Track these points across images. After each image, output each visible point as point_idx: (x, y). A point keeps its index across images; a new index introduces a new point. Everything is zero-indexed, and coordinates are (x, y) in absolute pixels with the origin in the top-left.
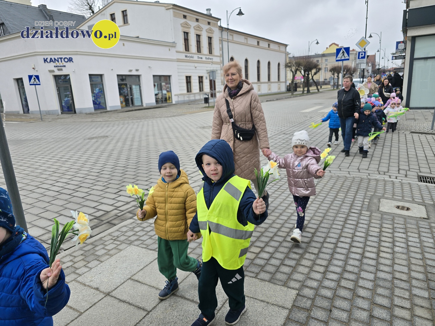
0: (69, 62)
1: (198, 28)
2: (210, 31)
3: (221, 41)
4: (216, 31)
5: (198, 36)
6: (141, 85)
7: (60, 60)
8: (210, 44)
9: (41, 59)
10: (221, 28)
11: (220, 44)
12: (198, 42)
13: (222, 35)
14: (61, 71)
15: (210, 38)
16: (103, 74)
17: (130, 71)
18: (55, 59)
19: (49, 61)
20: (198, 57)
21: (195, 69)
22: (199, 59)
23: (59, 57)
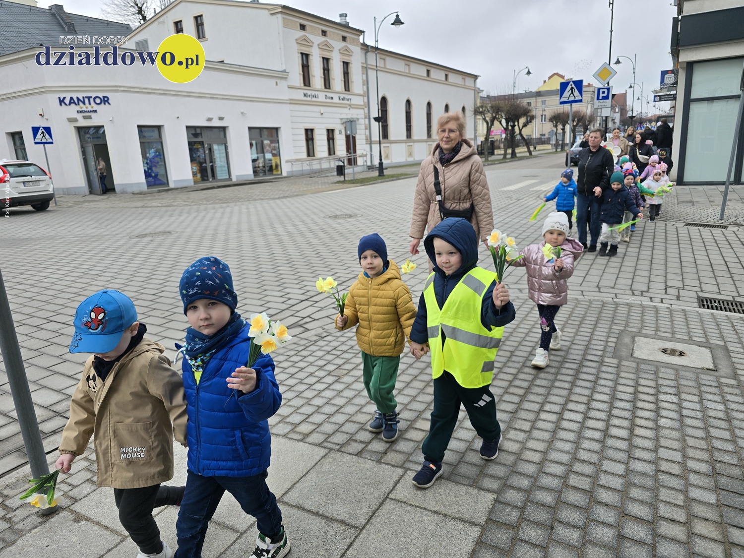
0: (103, 103)
1: (326, 47)
2: (346, 52)
3: (365, 69)
4: (357, 51)
5: (326, 60)
6: (228, 145)
7: (86, 101)
8: (346, 74)
9: (54, 99)
10: (366, 48)
11: (363, 74)
12: (326, 71)
13: (366, 59)
14: (89, 120)
15: (346, 64)
16: (163, 126)
17: (210, 120)
18: (78, 99)
19: (68, 103)
20: (326, 96)
21: (320, 116)
22: (328, 100)
23: (85, 96)
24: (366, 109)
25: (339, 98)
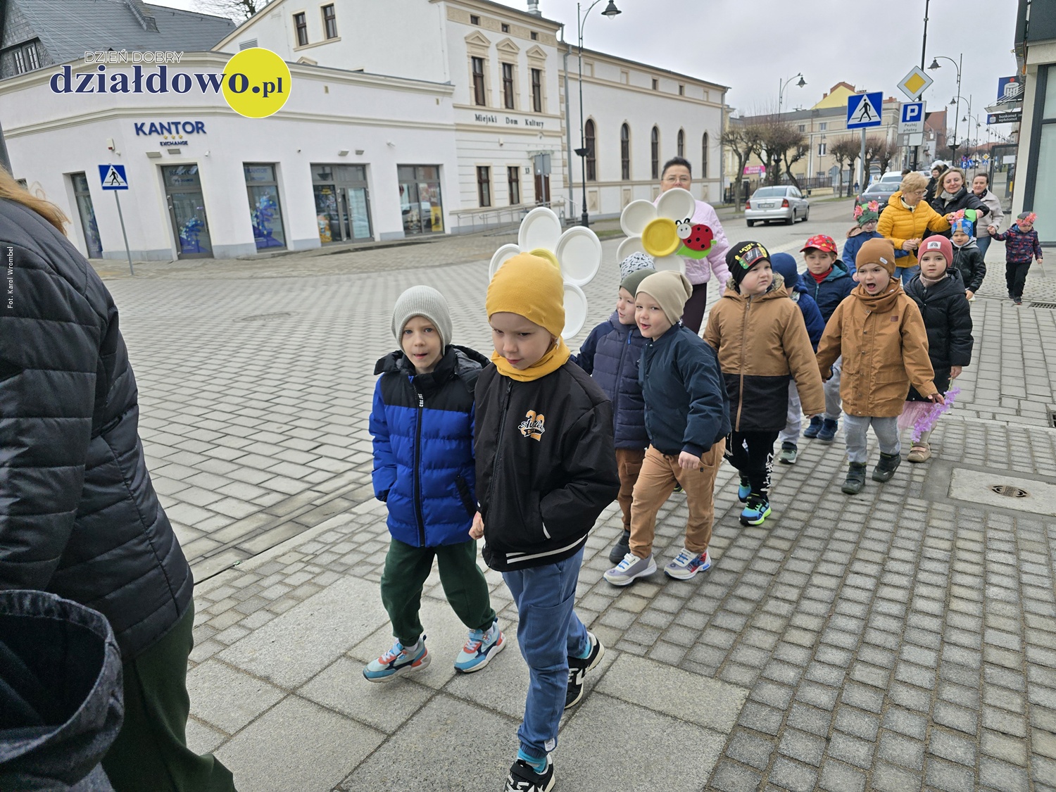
0: (196, 132)
1: (508, 47)
2: (536, 54)
3: (564, 79)
4: (552, 53)
5: (507, 67)
6: (369, 189)
7: (173, 128)
8: (536, 86)
9: (128, 126)
10: (565, 48)
11: (560, 86)
12: (508, 82)
13: (565, 64)
14: (176, 156)
15: (536, 73)
16: (278, 163)
17: (343, 154)
18: (161, 125)
19: (147, 132)
20: (507, 118)
21: (499, 148)
22: (510, 125)
23: (170, 121)
24: (565, 138)
25: (527, 121)
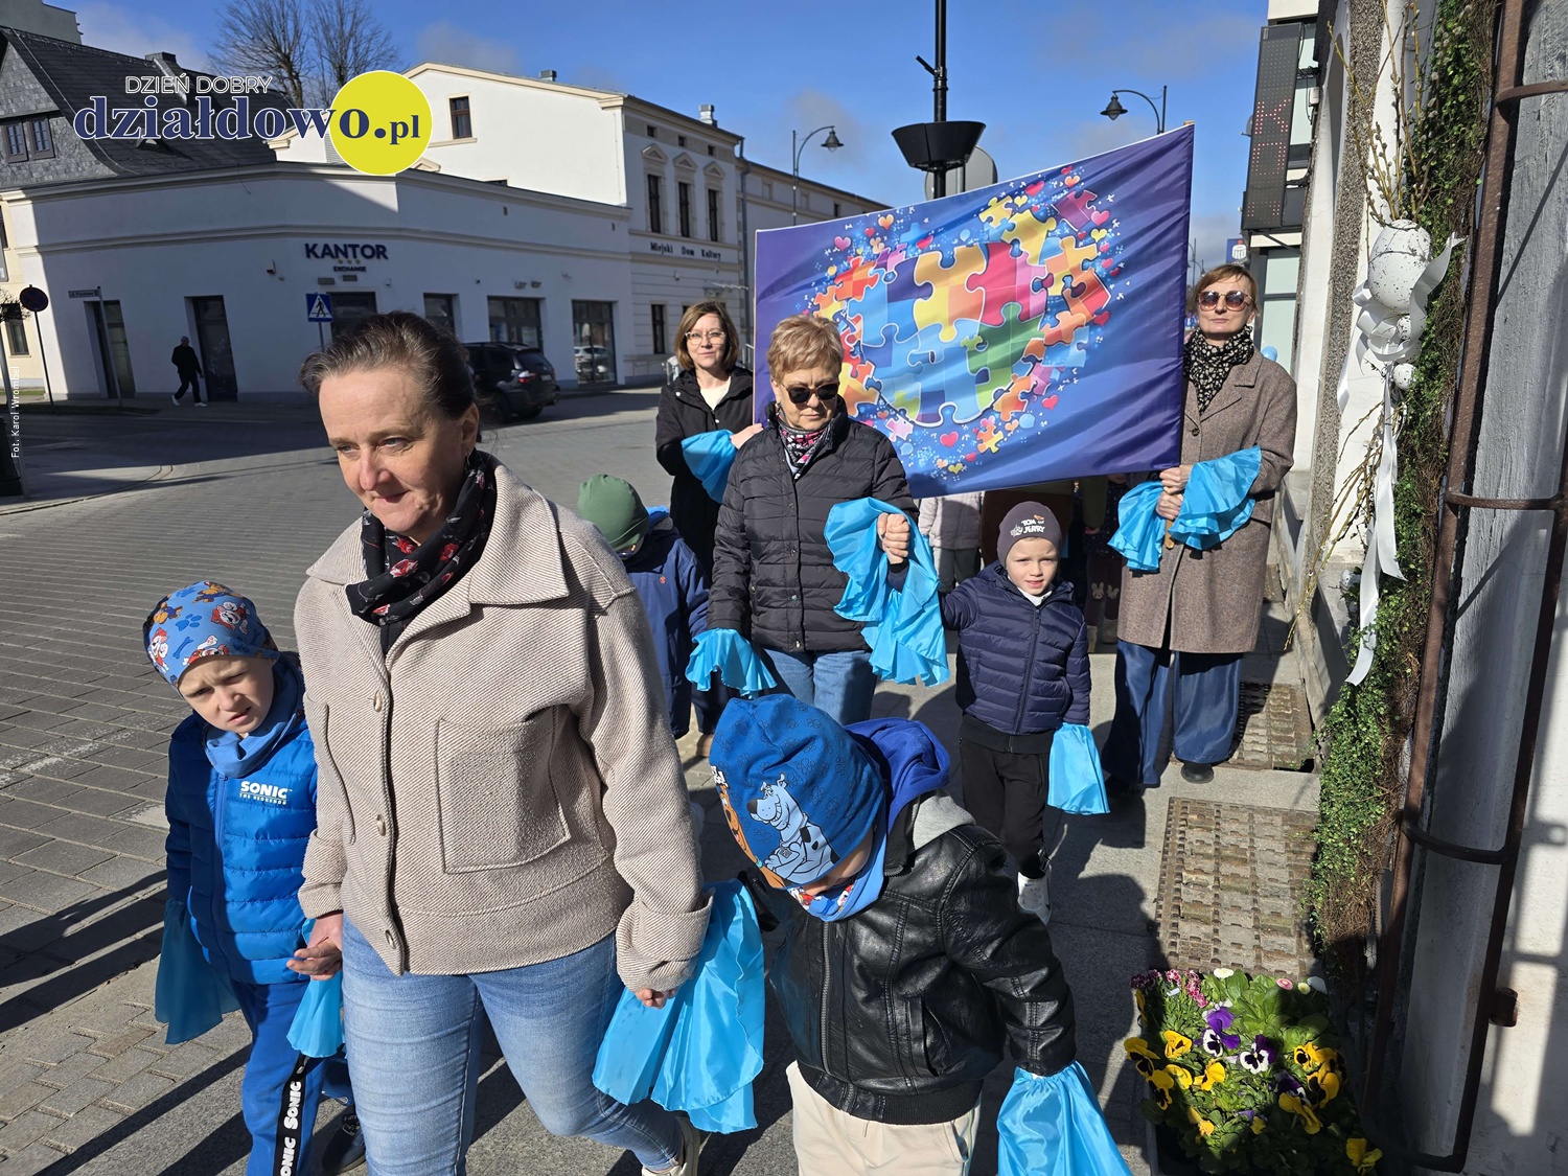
0: (375, 258)
1: (685, 163)
2: (714, 172)
3: (742, 204)
4: (730, 171)
5: (684, 188)
6: (543, 329)
7: (350, 251)
8: (713, 210)
9: (297, 245)
10: (746, 167)
11: (738, 211)
12: (684, 205)
13: (743, 184)
14: (351, 283)
15: (713, 195)
16: (456, 295)
17: (521, 286)
18: (336, 247)
19: (319, 254)
20: (683, 248)
21: (674, 282)
22: (686, 256)
23: (347, 243)
24: (742, 273)
25: (703, 251)
